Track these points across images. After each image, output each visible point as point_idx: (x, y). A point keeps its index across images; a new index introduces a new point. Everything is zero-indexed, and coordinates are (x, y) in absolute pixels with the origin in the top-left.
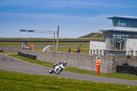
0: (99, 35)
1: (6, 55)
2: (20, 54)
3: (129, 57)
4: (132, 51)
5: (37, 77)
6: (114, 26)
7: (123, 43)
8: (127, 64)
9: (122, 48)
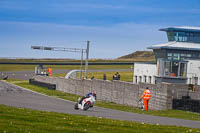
0: (147, 55)
1: (12, 83)
2: (32, 82)
3: (191, 86)
4: (196, 78)
5: (57, 115)
6: (170, 40)
7: (183, 65)
8: (188, 97)
9: (182, 73)
